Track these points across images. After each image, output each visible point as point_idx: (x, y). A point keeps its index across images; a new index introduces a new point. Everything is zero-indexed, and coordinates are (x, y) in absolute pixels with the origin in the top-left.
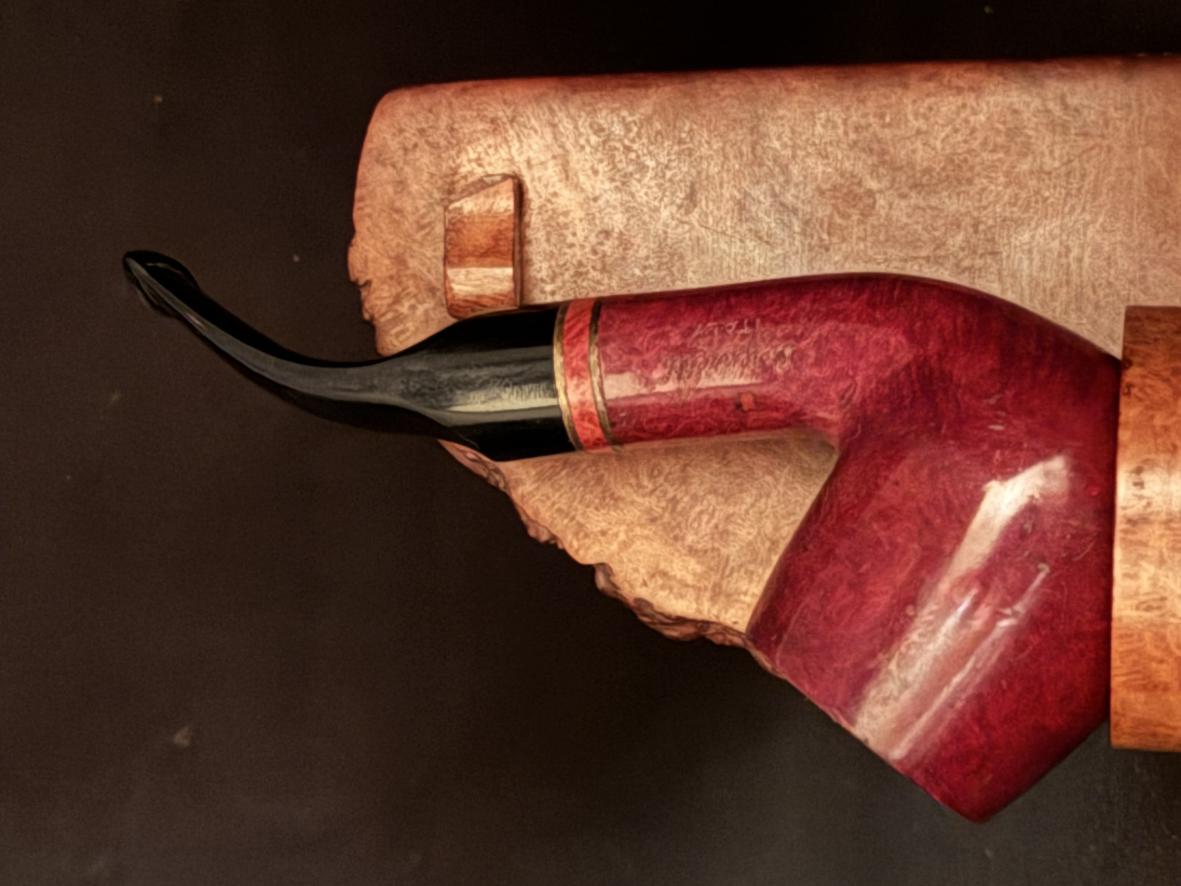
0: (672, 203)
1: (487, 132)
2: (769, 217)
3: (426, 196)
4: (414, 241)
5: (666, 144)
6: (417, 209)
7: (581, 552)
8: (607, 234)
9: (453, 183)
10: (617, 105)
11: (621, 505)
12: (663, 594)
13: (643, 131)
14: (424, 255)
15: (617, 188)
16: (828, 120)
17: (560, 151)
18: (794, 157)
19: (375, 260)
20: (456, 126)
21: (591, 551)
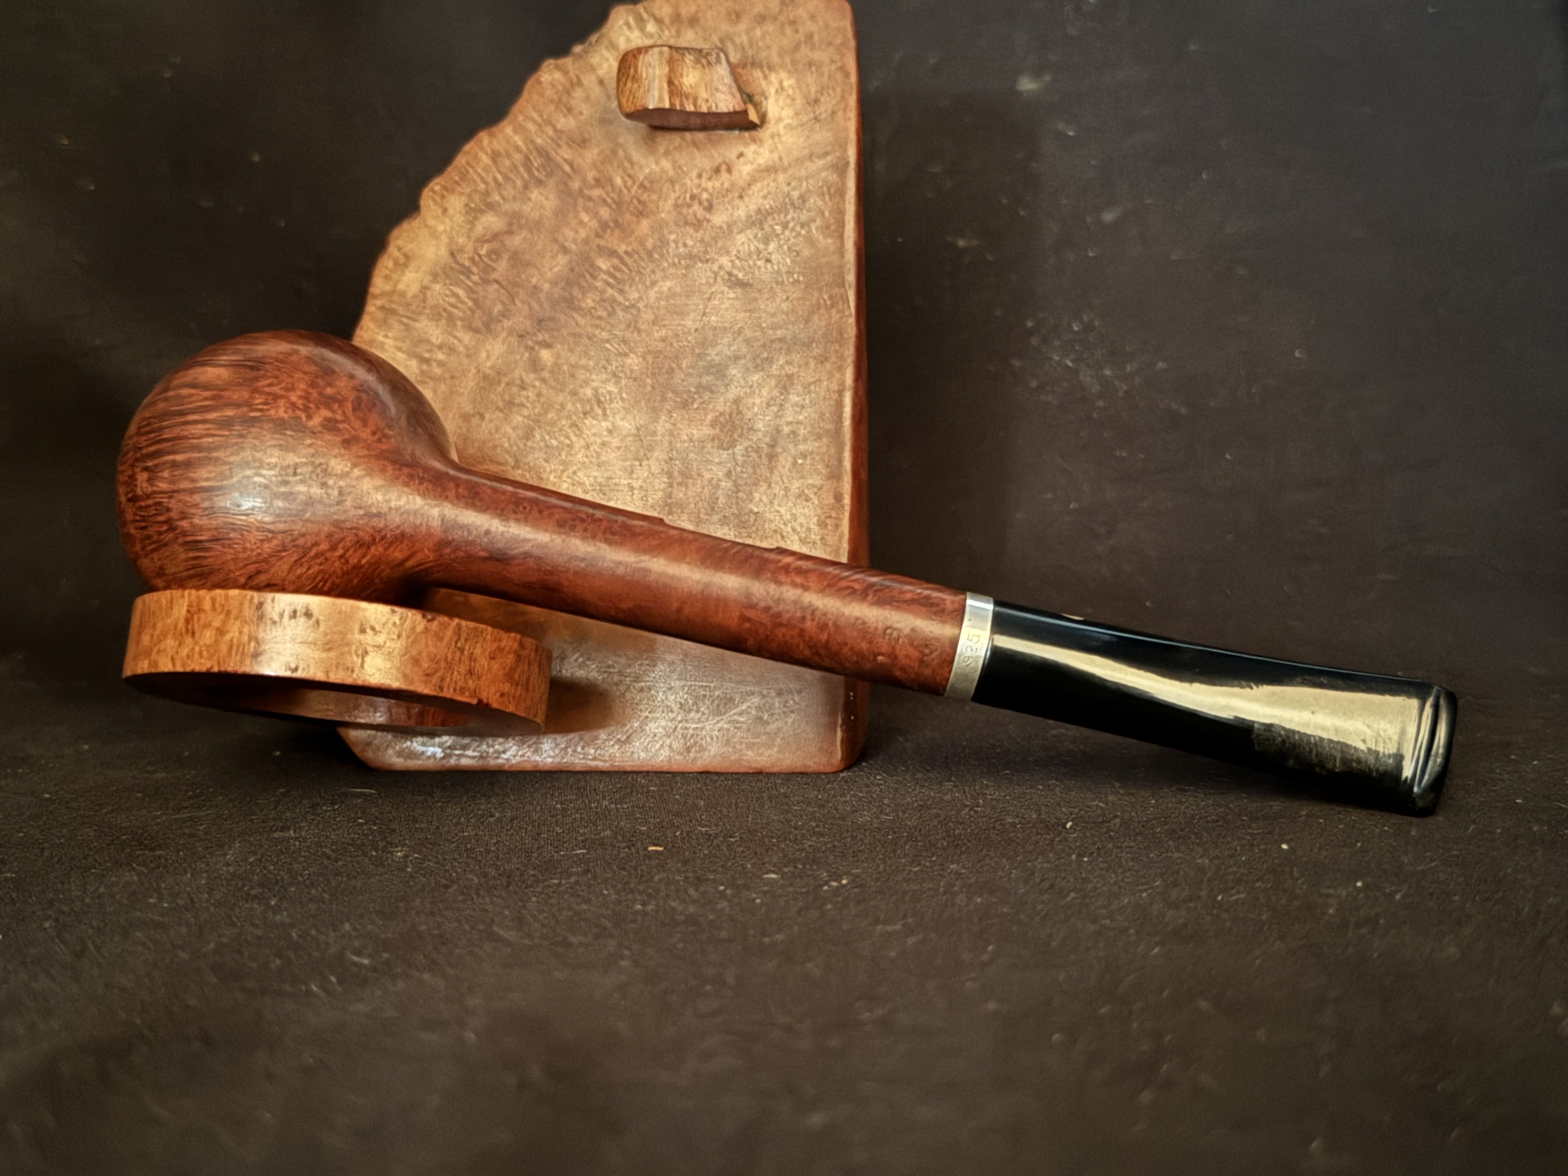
0: (734, 266)
1: (807, 96)
2: (717, 355)
3: (750, 43)
5: (788, 261)
7: (430, 193)
8: (709, 208)
9: (761, 67)
10: (827, 214)
11: (468, 227)
12: (390, 264)
13: (801, 239)
15: (751, 217)
16: (803, 407)
17: (786, 162)
18: (770, 376)
20: (814, 69)
21: (431, 202)
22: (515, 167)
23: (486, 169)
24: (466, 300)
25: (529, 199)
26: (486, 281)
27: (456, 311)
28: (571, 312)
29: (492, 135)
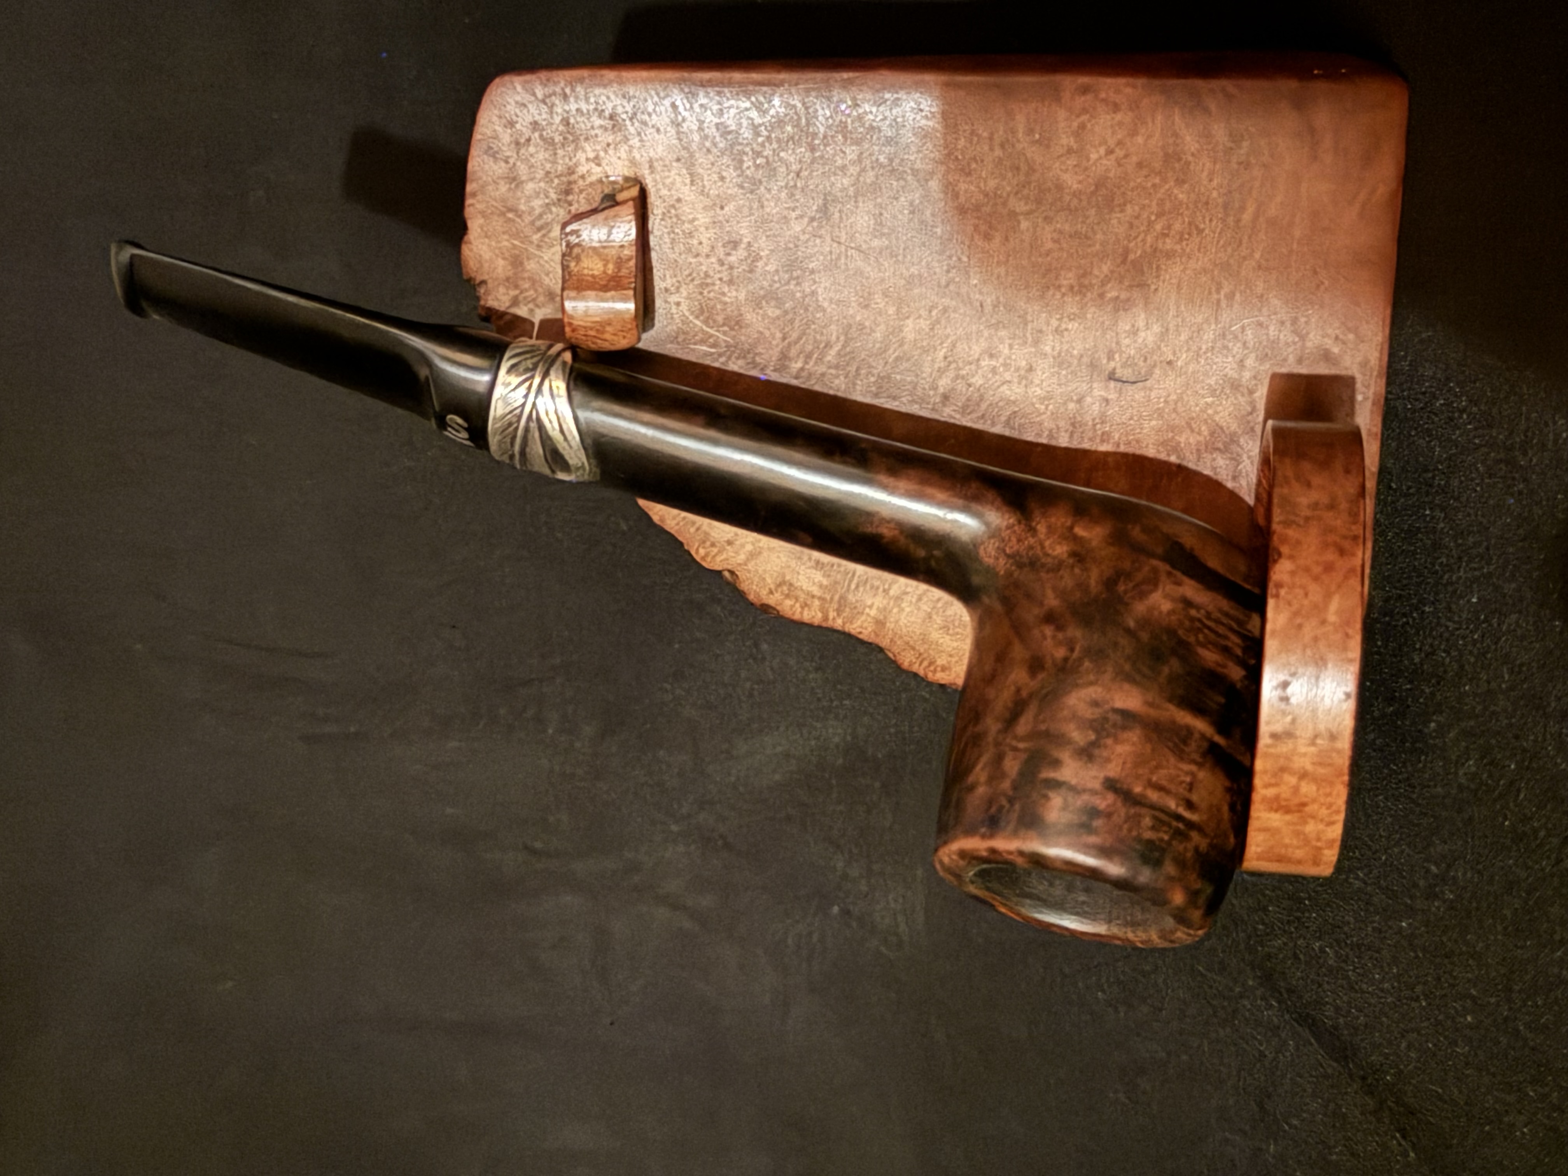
0: (803, 215)
1: (606, 129)
3: (542, 196)
4: (531, 242)
6: (533, 209)
7: (709, 559)
8: (735, 243)
9: (571, 183)
12: (789, 602)
13: (773, 135)
14: (542, 257)
15: (745, 195)
16: (973, 132)
17: (684, 153)
19: (491, 261)
20: (572, 121)
21: (718, 559)
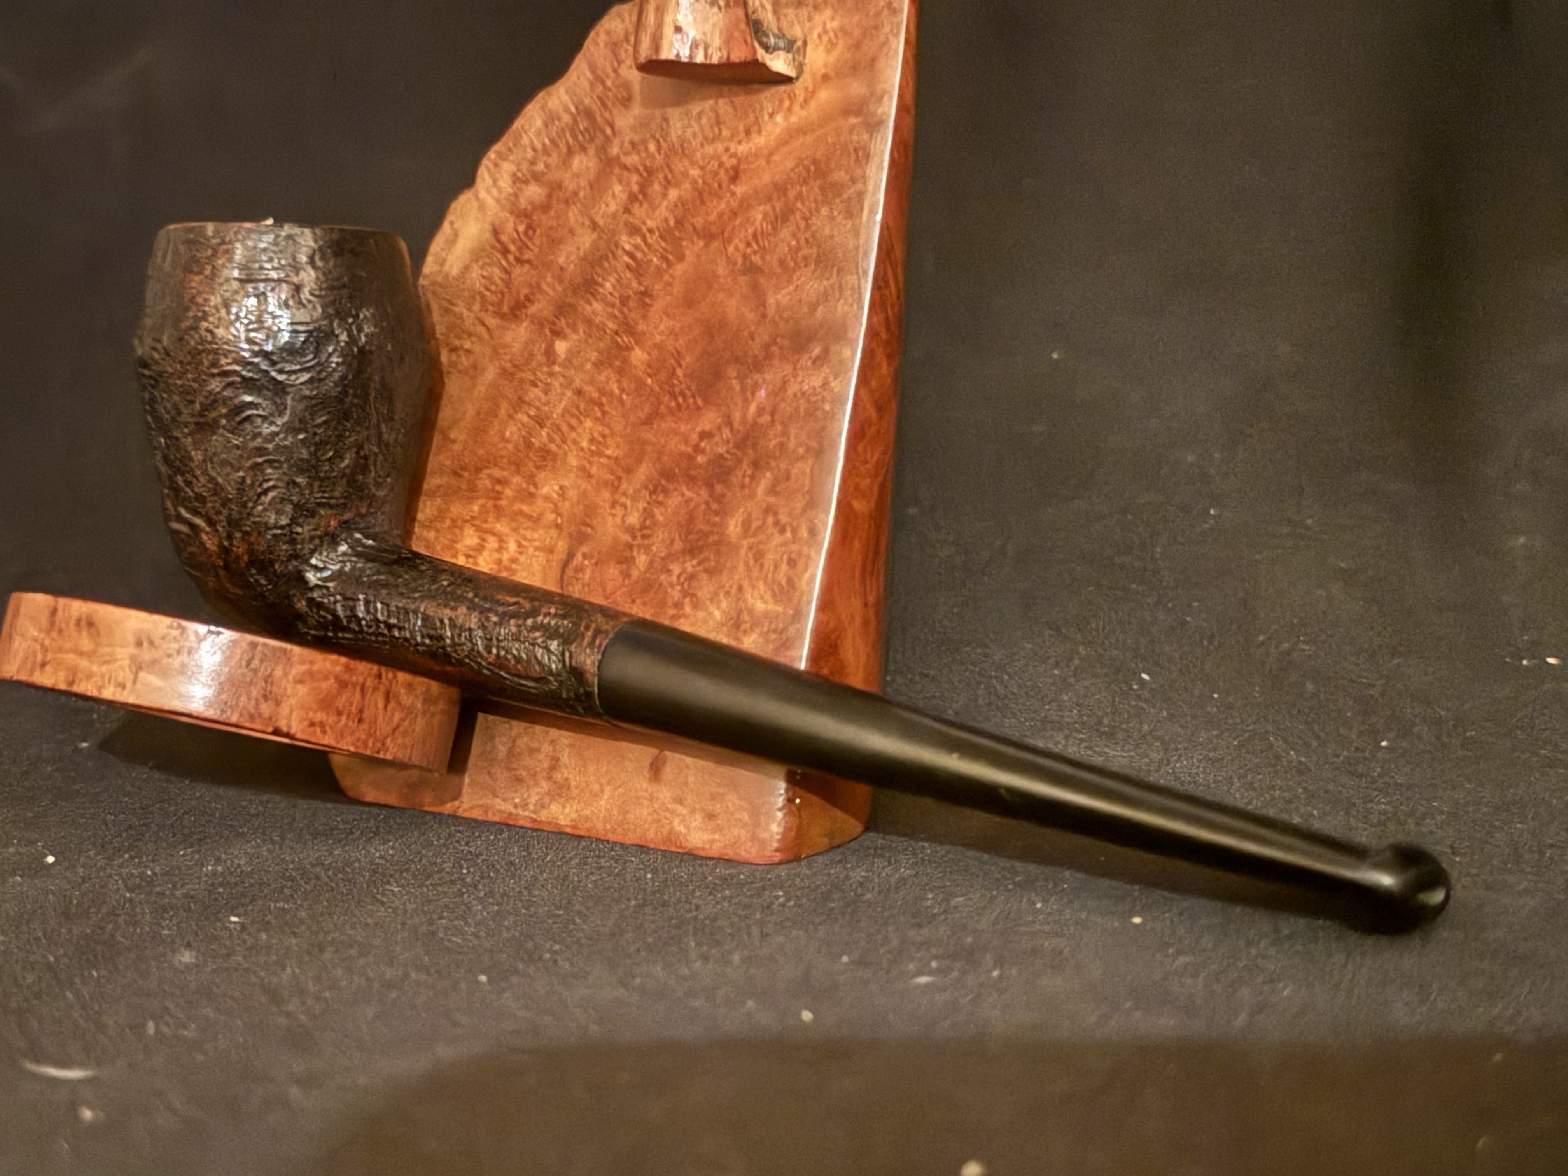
0: (749, 247)
21: (486, 173)
22: (563, 131)
23: (538, 133)
24: (499, 282)
25: (571, 167)
26: (518, 260)
27: (487, 293)
28: (589, 296)
29: (549, 95)
